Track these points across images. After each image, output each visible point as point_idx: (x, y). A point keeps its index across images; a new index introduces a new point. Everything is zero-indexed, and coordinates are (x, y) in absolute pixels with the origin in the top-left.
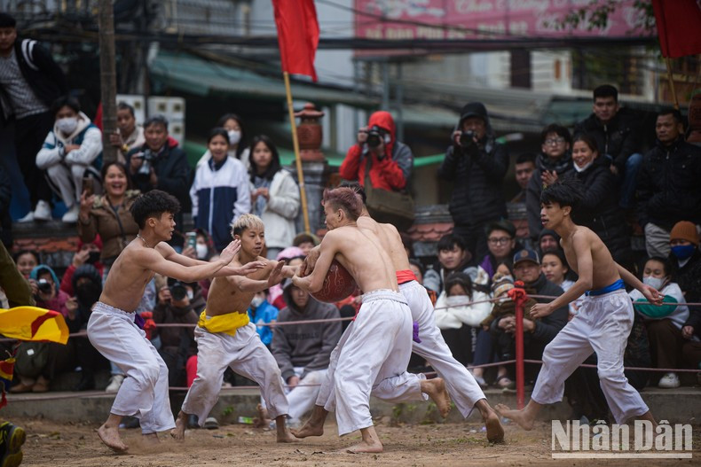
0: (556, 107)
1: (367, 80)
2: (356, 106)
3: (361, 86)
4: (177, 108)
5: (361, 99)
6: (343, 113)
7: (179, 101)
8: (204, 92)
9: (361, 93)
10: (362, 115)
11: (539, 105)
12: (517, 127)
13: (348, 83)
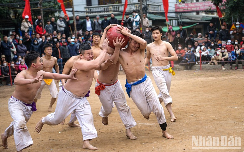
0: (203, 18)
1: (177, 16)
2: (175, 20)
3: (176, 17)
4: (151, 22)
5: (176, 19)
6: (174, 21)
7: (151, 21)
8: (154, 19)
9: (176, 18)
10: (176, 21)
11: (201, 18)
12: (198, 21)
13: (174, 16)
